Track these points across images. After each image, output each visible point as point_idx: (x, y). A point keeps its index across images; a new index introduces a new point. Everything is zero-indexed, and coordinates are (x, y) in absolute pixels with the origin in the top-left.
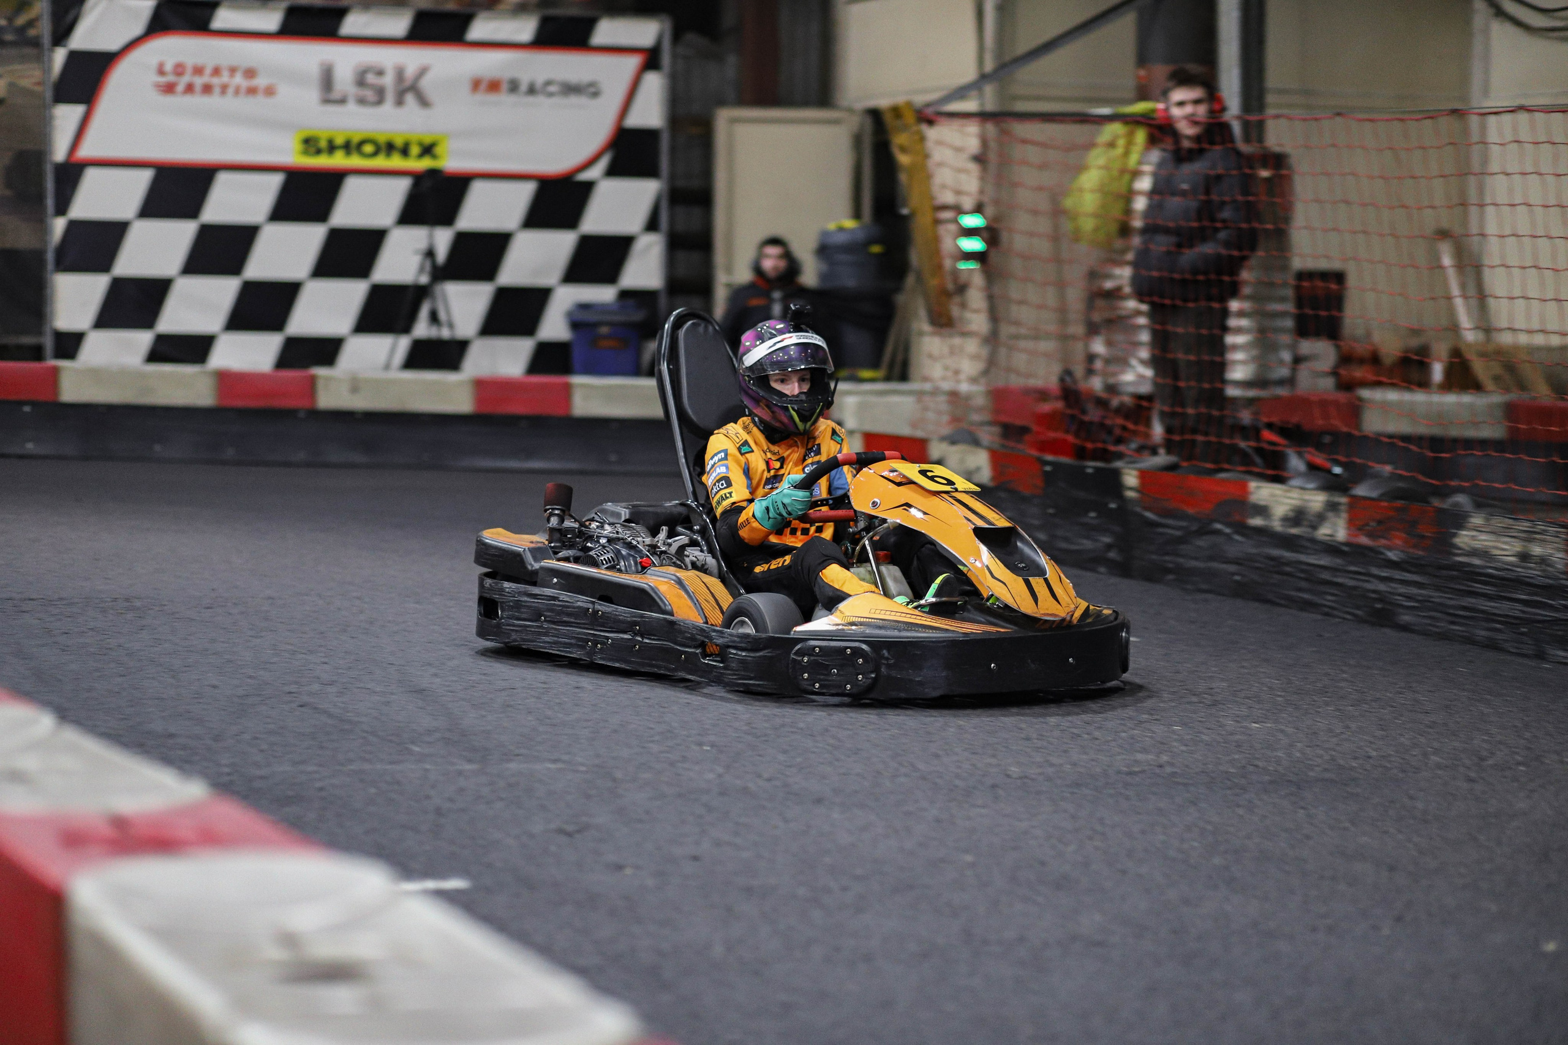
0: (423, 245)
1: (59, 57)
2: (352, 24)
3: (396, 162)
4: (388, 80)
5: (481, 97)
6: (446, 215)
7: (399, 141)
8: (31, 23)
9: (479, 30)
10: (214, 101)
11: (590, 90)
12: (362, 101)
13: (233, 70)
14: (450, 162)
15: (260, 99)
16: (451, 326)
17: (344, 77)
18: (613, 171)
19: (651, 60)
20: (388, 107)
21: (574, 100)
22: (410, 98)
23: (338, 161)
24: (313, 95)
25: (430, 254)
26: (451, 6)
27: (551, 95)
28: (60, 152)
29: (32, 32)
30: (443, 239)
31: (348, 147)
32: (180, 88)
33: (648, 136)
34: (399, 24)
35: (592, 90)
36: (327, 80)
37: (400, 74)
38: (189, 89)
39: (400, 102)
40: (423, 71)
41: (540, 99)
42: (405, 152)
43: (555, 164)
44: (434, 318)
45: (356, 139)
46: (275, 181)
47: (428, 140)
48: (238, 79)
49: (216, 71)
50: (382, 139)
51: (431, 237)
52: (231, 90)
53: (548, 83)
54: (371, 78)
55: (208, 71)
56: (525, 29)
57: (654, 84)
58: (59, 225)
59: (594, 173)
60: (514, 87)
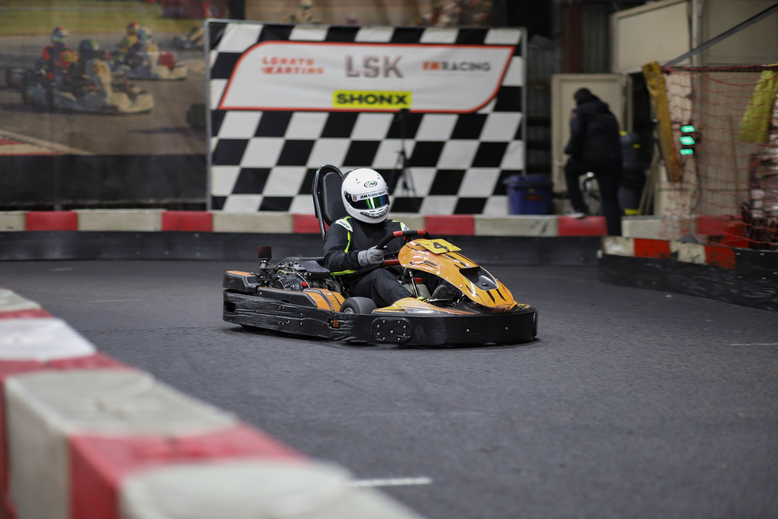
0: (399, 149)
1: (213, 56)
2: (362, 35)
3: (385, 106)
4: (380, 64)
5: (429, 72)
6: (411, 133)
7: (386, 95)
8: (199, 39)
9: (427, 37)
10: (292, 76)
11: (485, 67)
12: (367, 75)
13: (301, 60)
14: (413, 105)
15: (315, 75)
16: (414, 190)
17: (358, 64)
18: (498, 109)
19: (516, 50)
20: (381, 78)
21: (477, 72)
22: (392, 73)
23: (355, 106)
24: (342, 72)
25: (403, 153)
26: (412, 25)
27: (464, 70)
28: (214, 104)
29: (199, 43)
30: (409, 145)
31: (360, 99)
32: (275, 70)
33: (515, 90)
34: (386, 35)
35: (486, 67)
36: (349, 65)
37: (387, 60)
38: (279, 70)
39: (386, 75)
40: (398, 59)
41: (460, 72)
42: (389, 101)
43: (467, 106)
44: (405, 186)
45: (364, 94)
46: (323, 117)
47: (401, 94)
48: (304, 65)
49: (293, 61)
50: (378, 94)
51: (403, 144)
52: (300, 71)
53: (464, 63)
54: (372, 63)
55: (289, 61)
56: (451, 36)
57: (518, 63)
58: (214, 142)
59: (487, 110)
60: (445, 66)
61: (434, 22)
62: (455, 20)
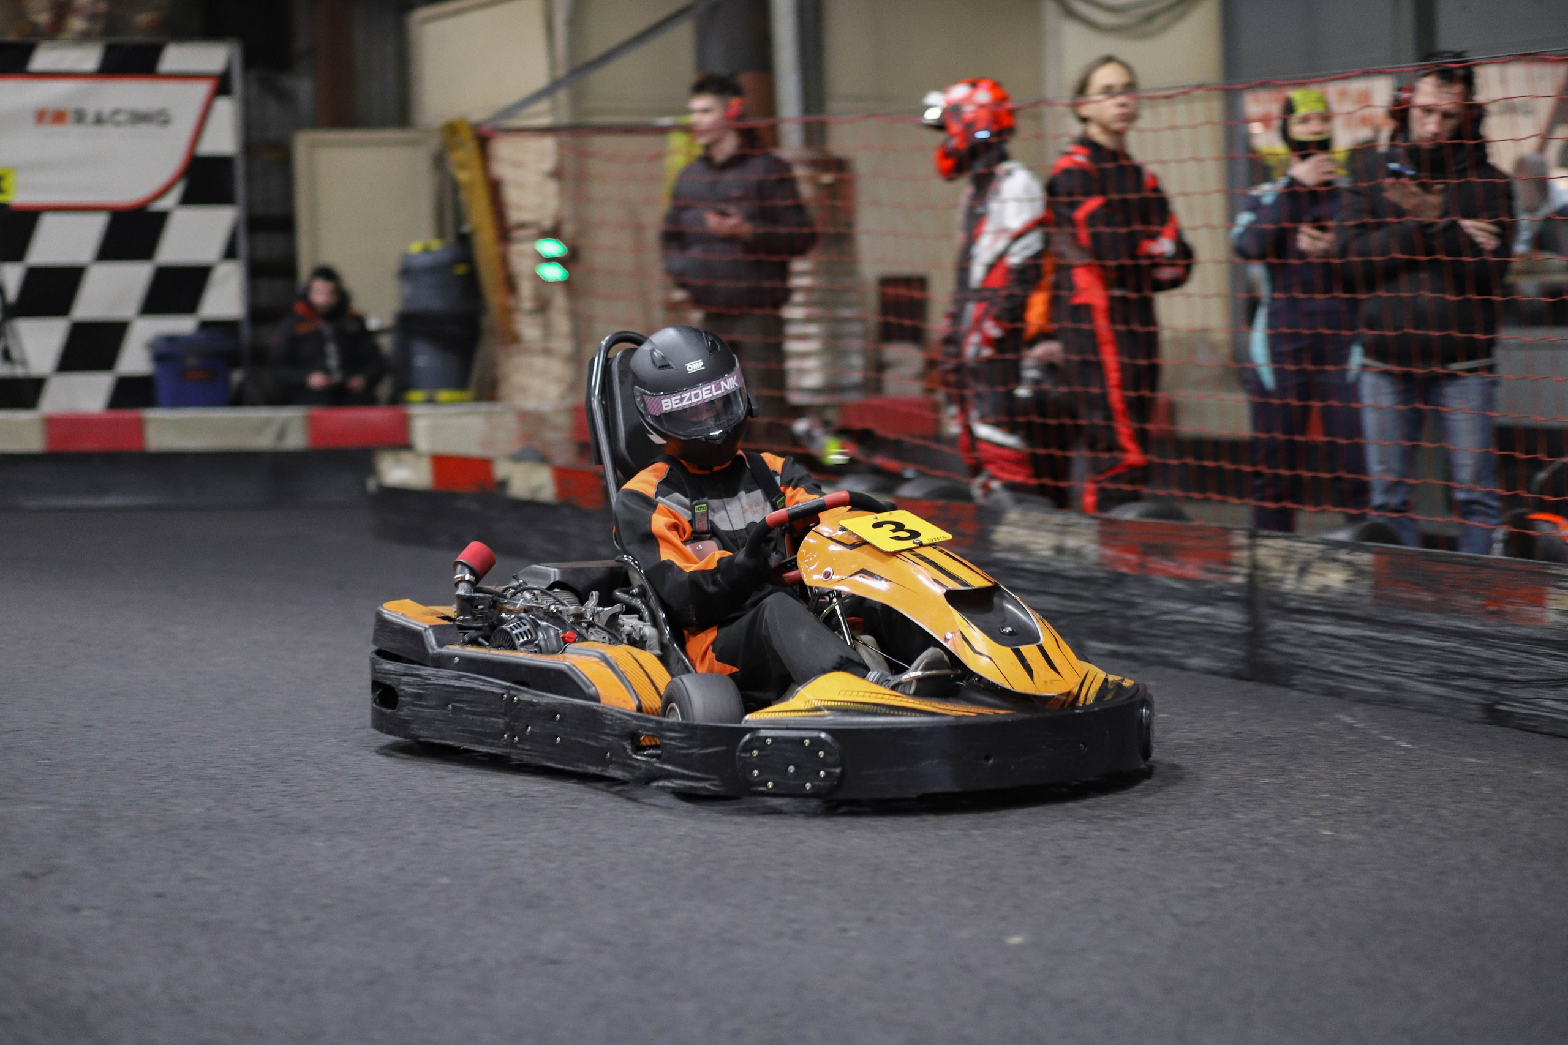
5: (48, 129)
6: (16, 250)
9: (43, 59)
11: (160, 118)
14: (18, 196)
16: (24, 363)
18: (189, 199)
19: (222, 85)
21: (143, 129)
26: (12, 37)
27: (118, 124)
30: (13, 275)
33: (222, 163)
35: (162, 118)
41: (108, 129)
43: (128, 195)
44: (6, 356)
53: (116, 112)
56: (89, 58)
57: (226, 111)
59: (168, 202)
60: (80, 117)
61: (55, 31)
62: (99, 26)
